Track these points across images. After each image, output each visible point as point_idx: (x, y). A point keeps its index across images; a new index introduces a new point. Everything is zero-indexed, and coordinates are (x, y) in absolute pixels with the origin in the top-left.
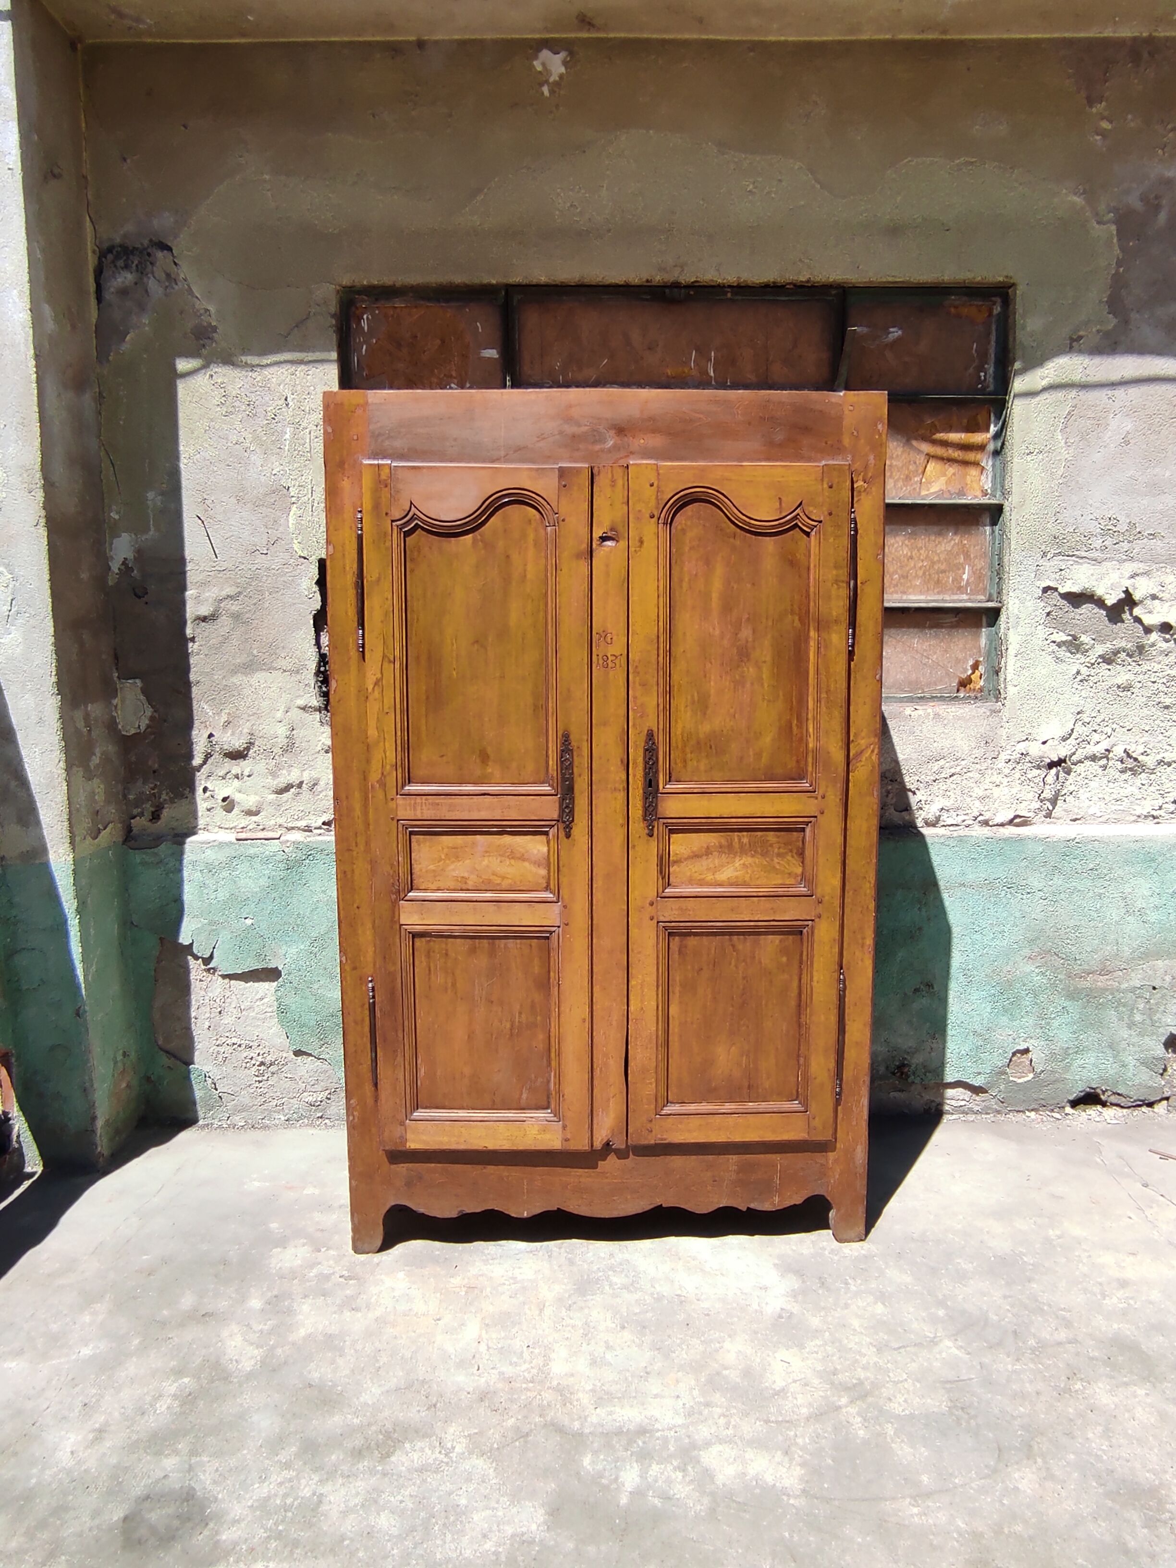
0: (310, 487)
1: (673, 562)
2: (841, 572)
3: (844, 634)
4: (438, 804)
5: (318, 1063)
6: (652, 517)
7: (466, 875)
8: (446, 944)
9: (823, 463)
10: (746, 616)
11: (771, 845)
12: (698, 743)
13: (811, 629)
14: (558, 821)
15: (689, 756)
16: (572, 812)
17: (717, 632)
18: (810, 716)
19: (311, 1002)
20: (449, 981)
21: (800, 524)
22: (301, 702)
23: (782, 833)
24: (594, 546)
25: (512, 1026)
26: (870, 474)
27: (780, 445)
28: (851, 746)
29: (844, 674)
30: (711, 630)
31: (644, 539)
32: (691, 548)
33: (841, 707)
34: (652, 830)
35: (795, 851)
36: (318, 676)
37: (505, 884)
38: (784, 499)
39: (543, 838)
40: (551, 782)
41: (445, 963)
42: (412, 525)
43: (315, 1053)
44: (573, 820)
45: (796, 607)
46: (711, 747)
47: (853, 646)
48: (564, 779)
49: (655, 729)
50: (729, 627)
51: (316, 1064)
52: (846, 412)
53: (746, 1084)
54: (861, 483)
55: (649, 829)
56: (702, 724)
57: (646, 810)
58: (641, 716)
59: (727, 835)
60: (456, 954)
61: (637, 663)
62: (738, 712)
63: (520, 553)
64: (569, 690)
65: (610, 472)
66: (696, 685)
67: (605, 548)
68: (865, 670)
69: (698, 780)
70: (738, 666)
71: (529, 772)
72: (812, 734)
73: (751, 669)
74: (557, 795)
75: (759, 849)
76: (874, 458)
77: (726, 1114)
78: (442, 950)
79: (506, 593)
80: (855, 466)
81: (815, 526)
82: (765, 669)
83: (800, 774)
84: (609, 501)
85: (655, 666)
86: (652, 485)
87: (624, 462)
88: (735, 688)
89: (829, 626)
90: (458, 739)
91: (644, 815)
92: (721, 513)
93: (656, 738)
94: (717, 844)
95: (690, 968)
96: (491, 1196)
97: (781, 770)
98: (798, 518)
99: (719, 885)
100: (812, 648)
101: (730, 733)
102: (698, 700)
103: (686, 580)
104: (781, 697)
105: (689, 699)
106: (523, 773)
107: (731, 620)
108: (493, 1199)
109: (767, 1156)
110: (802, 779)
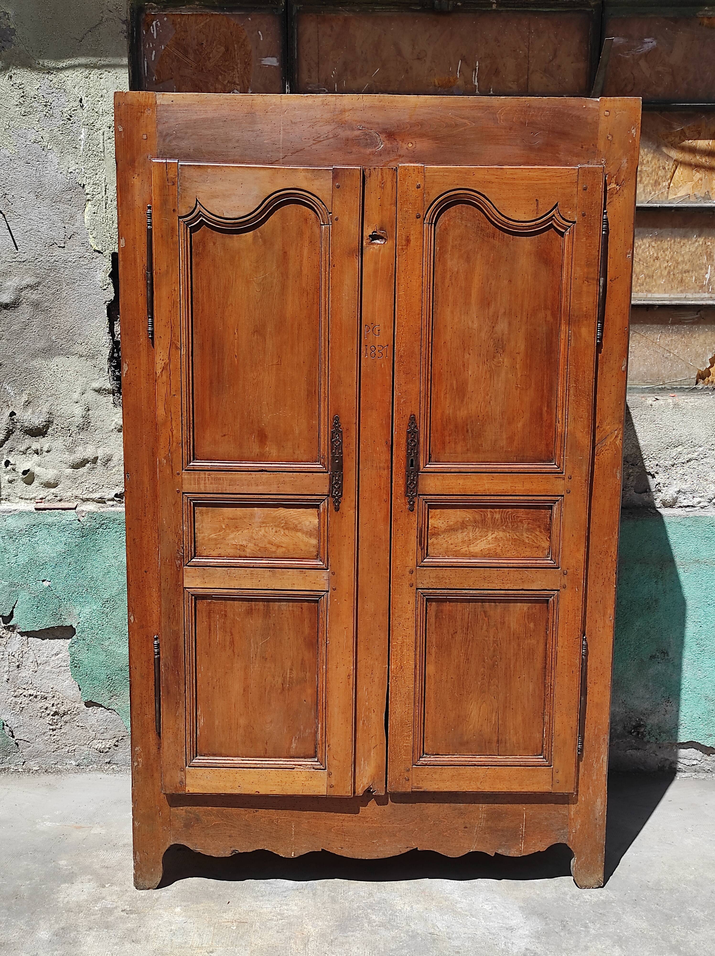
0: (103, 185)
1: (437, 260)
2: (592, 270)
3: (592, 328)
4: (220, 479)
5: (107, 713)
6: (418, 217)
7: (244, 543)
8: (225, 606)
9: (579, 166)
10: (502, 311)
11: (521, 521)
12: (456, 427)
13: (563, 322)
14: (328, 496)
15: (447, 438)
16: (340, 489)
17: (475, 326)
18: (560, 403)
19: (102, 657)
20: (228, 638)
21: (555, 225)
22: (96, 385)
23: (532, 510)
24: (364, 243)
25: (284, 681)
26: (623, 177)
27: (540, 150)
28: (597, 431)
29: (592, 365)
30: (470, 323)
31: (412, 237)
32: (453, 247)
33: (589, 395)
34: (413, 505)
35: (542, 527)
36: (111, 361)
37: (280, 552)
38: (541, 200)
39: (314, 511)
40: (322, 461)
41: (224, 623)
42: (198, 221)
43: (105, 704)
44: (341, 496)
45: (549, 303)
46: (467, 431)
47: (601, 339)
48: (334, 458)
49: (417, 414)
50: (487, 320)
51: (106, 714)
52: (603, 118)
53: (495, 739)
54: (613, 185)
55: (410, 504)
56: (460, 409)
57: (407, 487)
58: (405, 402)
59: (481, 511)
60: (234, 615)
61: (401, 353)
62: (493, 399)
63: (296, 250)
64: (340, 377)
65: (380, 175)
66: (455, 374)
67: (375, 246)
68: (612, 362)
69: (455, 460)
70: (494, 357)
71: (302, 451)
72: (560, 420)
73: (505, 360)
74: (327, 472)
75: (510, 524)
76: (627, 162)
77: (475, 765)
78: (221, 611)
79: (284, 287)
80: (609, 169)
81: (570, 227)
82: (518, 360)
83: (549, 457)
84: (379, 202)
85: (418, 356)
86: (418, 187)
87: (393, 165)
88: (491, 377)
89: (579, 320)
90: (239, 420)
91: (406, 492)
92: (482, 214)
93: (418, 422)
94: (472, 519)
95: (445, 631)
96: (262, 837)
97: (532, 453)
98: (553, 219)
99: (473, 556)
100: (563, 341)
101: (485, 418)
102: (457, 388)
103: (448, 276)
104: (533, 385)
105: (448, 387)
106: (297, 452)
107: (488, 314)
108: (264, 840)
109: (515, 806)
110: (550, 461)
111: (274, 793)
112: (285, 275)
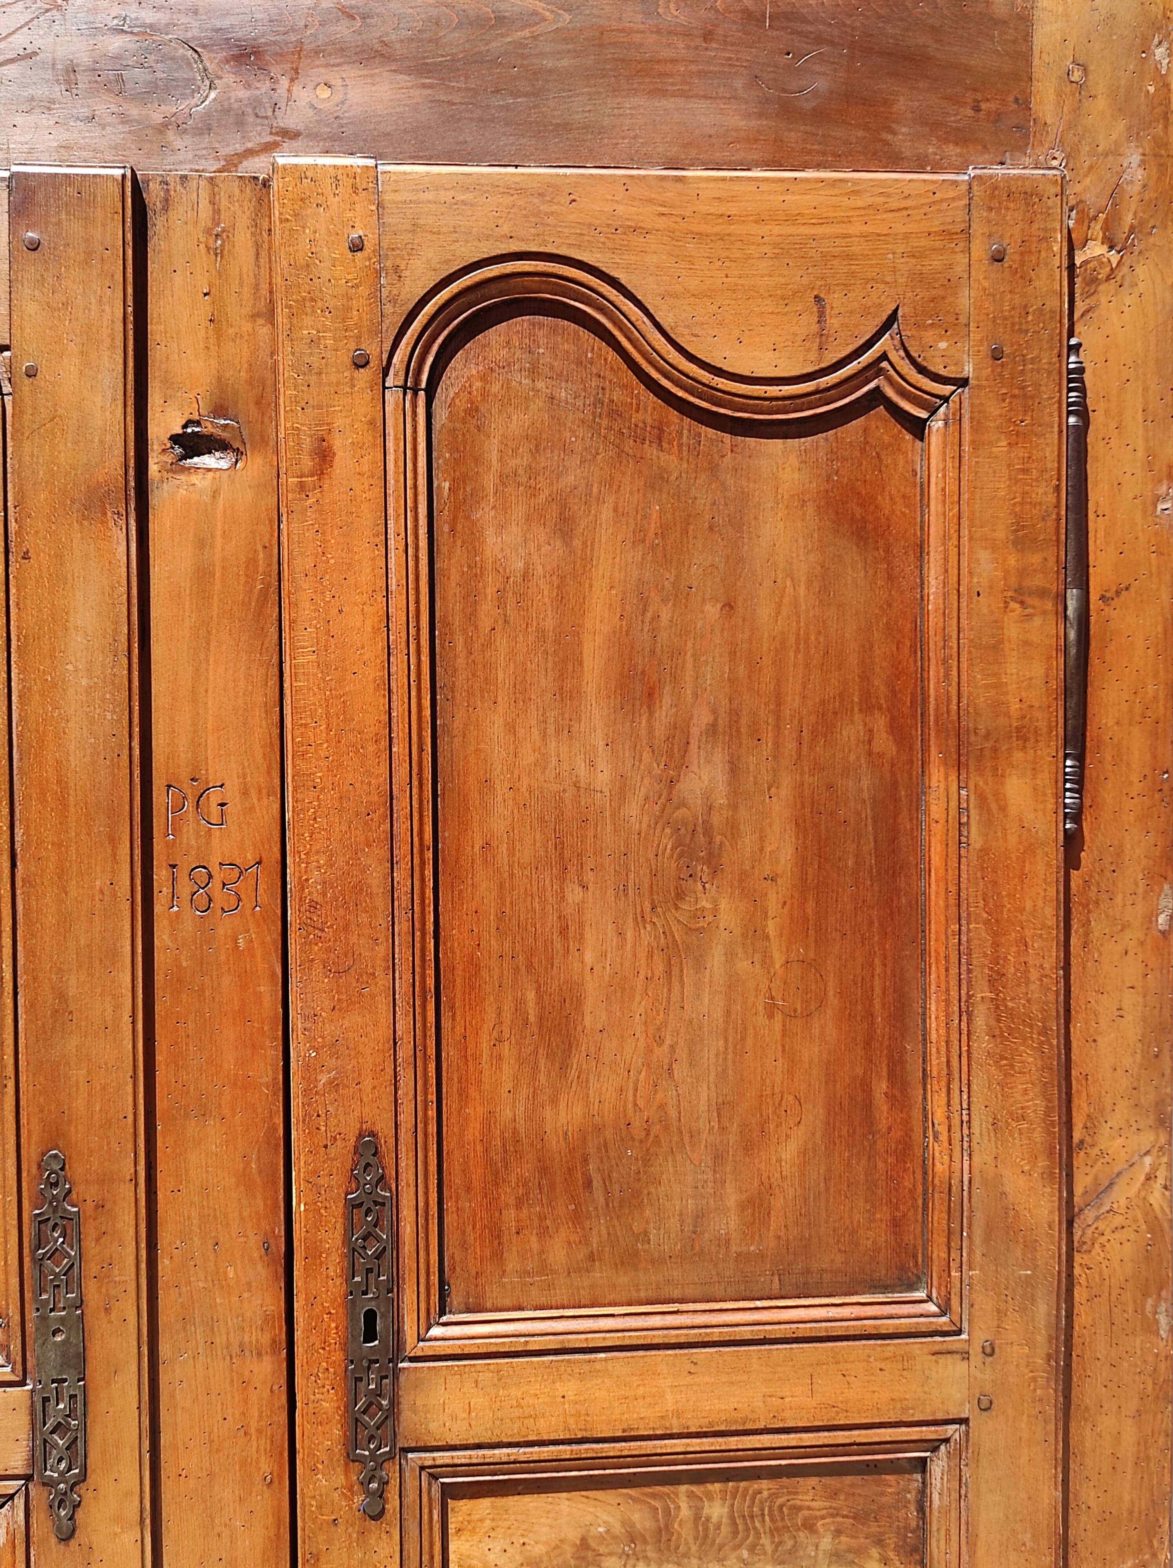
1: (443, 528)
2: (1036, 559)
3: (1045, 778)
6: (360, 363)
9: (972, 172)
10: (702, 718)
11: (809, 1526)
12: (544, 1170)
13: (935, 755)
14: (28, 1478)
15: (510, 1216)
16: (78, 1446)
17: (603, 778)
18: (936, 1063)
21: (890, 392)
23: (848, 1480)
24: (153, 468)
26: (1128, 219)
27: (819, 115)
28: (1079, 1160)
29: (1050, 914)
30: (582, 770)
31: (338, 443)
32: (503, 479)
33: (1044, 1032)
34: (381, 1494)
35: (891, 1540)
38: (835, 300)
44: (83, 1477)
45: (879, 684)
46: (588, 1184)
47: (1077, 818)
48: (48, 1327)
49: (385, 1129)
50: (646, 756)
54: (1095, 249)
55: (368, 1493)
56: (554, 1101)
57: (354, 1421)
58: (335, 1085)
59: (654, 1496)
61: (314, 891)
62: (682, 1054)
64: (62, 996)
65: (204, 203)
66: (530, 966)
67: (195, 479)
68: (1119, 899)
69: (543, 1300)
70: (680, 896)
72: (942, 1129)
73: (724, 905)
74: (22, 1383)
75: (765, 1541)
76: (1143, 164)
80: (1078, 188)
81: (946, 399)
82: (773, 902)
83: (903, 1268)
84: (205, 307)
85: (381, 903)
86: (357, 247)
87: (257, 166)
88: (668, 973)
89: (995, 750)
91: (352, 1443)
92: (612, 355)
93: (390, 1161)
94: (618, 1529)
97: (839, 1258)
98: (880, 372)
100: (938, 830)
101: (656, 1129)
102: (541, 1018)
103: (490, 591)
104: (833, 1000)
105: (507, 1015)
107: (651, 730)
110: (911, 1287)
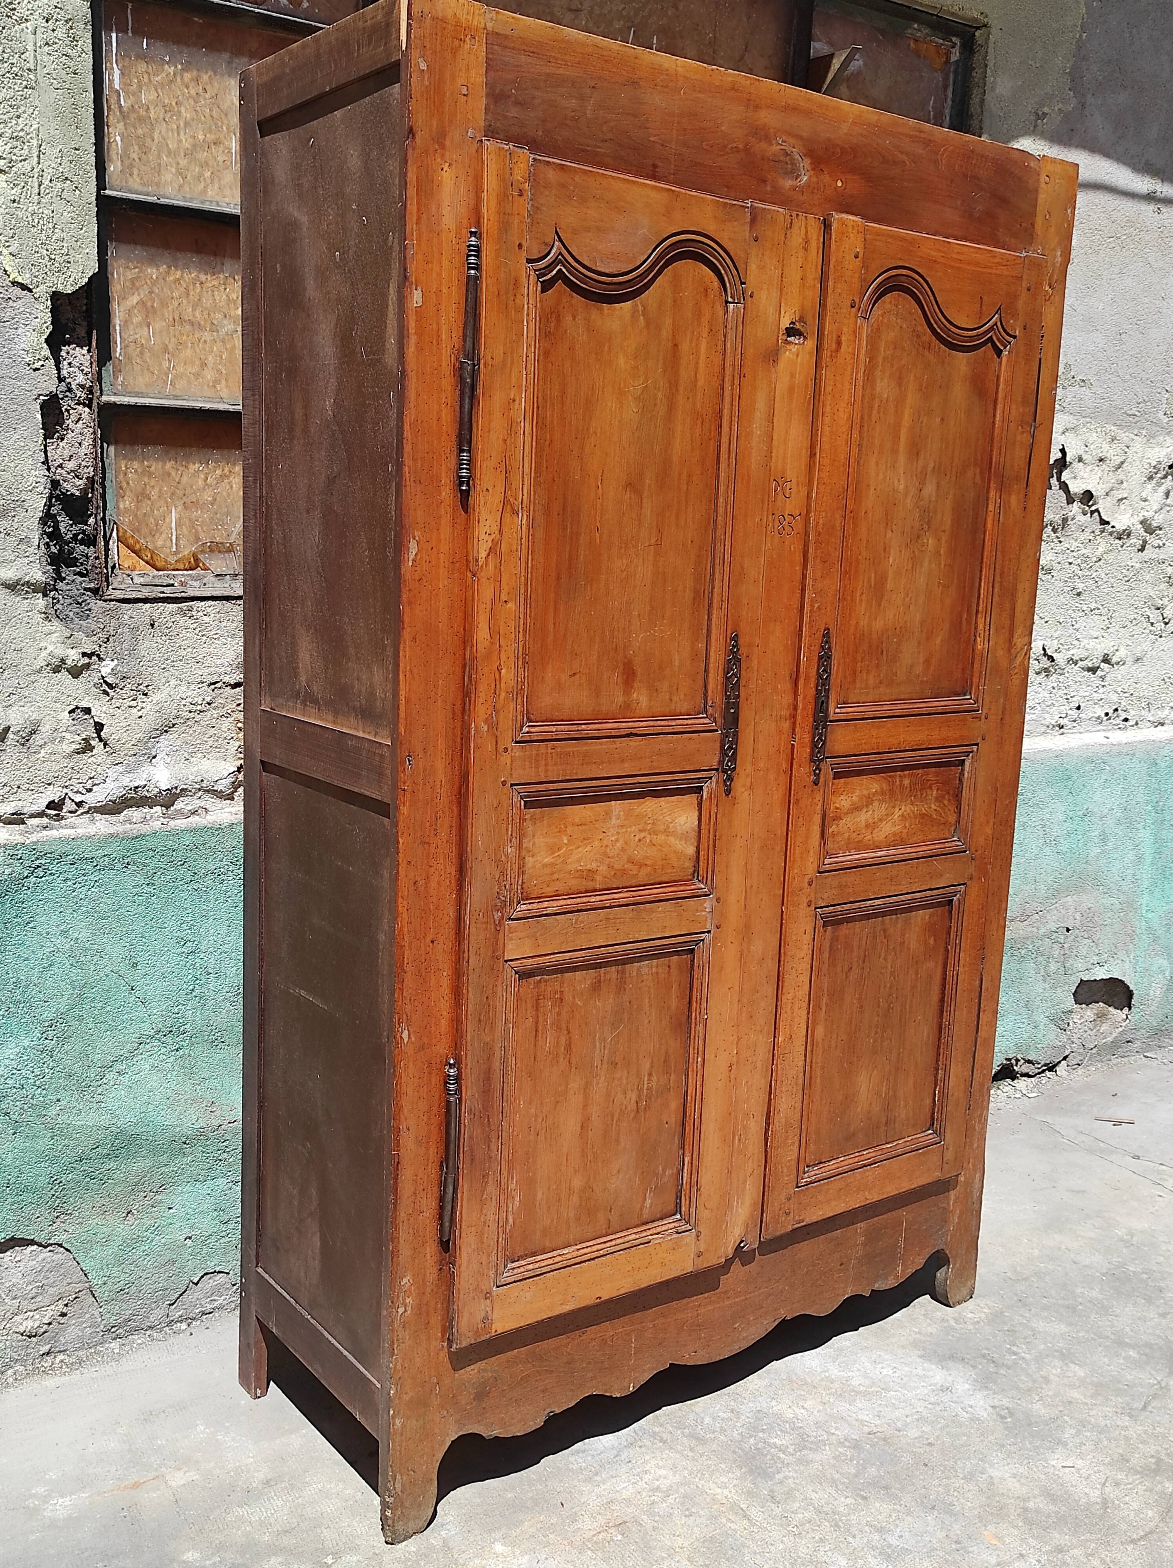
2: (1025, 410)
3: (1021, 496)
4: (568, 754)
5: (45, 1254)
6: (853, 305)
7: (594, 865)
8: (562, 982)
9: (1024, 253)
10: (932, 465)
11: (931, 788)
12: (870, 647)
13: (992, 485)
14: (717, 770)
16: (733, 759)
17: (902, 486)
18: (981, 607)
20: (563, 1040)
21: (994, 339)
22: (9, 574)
23: (943, 769)
24: (780, 342)
25: (639, 1096)
26: (1055, 277)
27: (979, 220)
30: (896, 483)
31: (843, 338)
32: (884, 359)
33: (1012, 595)
34: (818, 775)
35: (952, 793)
36: (45, 524)
37: (643, 875)
38: (985, 298)
39: (692, 798)
40: (710, 710)
41: (559, 1014)
42: (554, 272)
43: (41, 1238)
44: (736, 768)
45: (979, 455)
46: (882, 652)
48: (728, 706)
49: (831, 628)
50: (914, 479)
51: (42, 1256)
52: (1043, 185)
53: (884, 1120)
54: (1046, 287)
55: (815, 775)
56: (875, 619)
57: (814, 745)
58: (818, 608)
59: (890, 776)
60: (574, 998)
61: (819, 528)
62: (913, 601)
63: (691, 342)
64: (742, 568)
65: (803, 227)
66: (874, 563)
67: (791, 347)
68: (1029, 545)
69: (865, 700)
70: (918, 537)
71: (682, 697)
72: (982, 632)
73: (930, 541)
74: (717, 731)
75: (918, 793)
76: (1061, 255)
77: (866, 1166)
78: (555, 993)
79: (671, 408)
81: (1009, 343)
82: (943, 541)
83: (965, 687)
84: (800, 274)
85: (838, 534)
86: (857, 256)
88: (912, 568)
89: (1009, 484)
90: (597, 647)
91: (812, 754)
92: (921, 311)
93: (832, 640)
94: (879, 790)
95: (839, 969)
96: (590, 1375)
97: (947, 683)
98: (993, 331)
99: (878, 847)
100: (991, 514)
101: (903, 630)
102: (875, 585)
103: (876, 406)
104: (956, 581)
105: (865, 583)
106: (675, 698)
107: (916, 468)
108: (593, 1378)
109: (894, 1214)
110: (965, 695)
111: (622, 1291)
112: (673, 385)
